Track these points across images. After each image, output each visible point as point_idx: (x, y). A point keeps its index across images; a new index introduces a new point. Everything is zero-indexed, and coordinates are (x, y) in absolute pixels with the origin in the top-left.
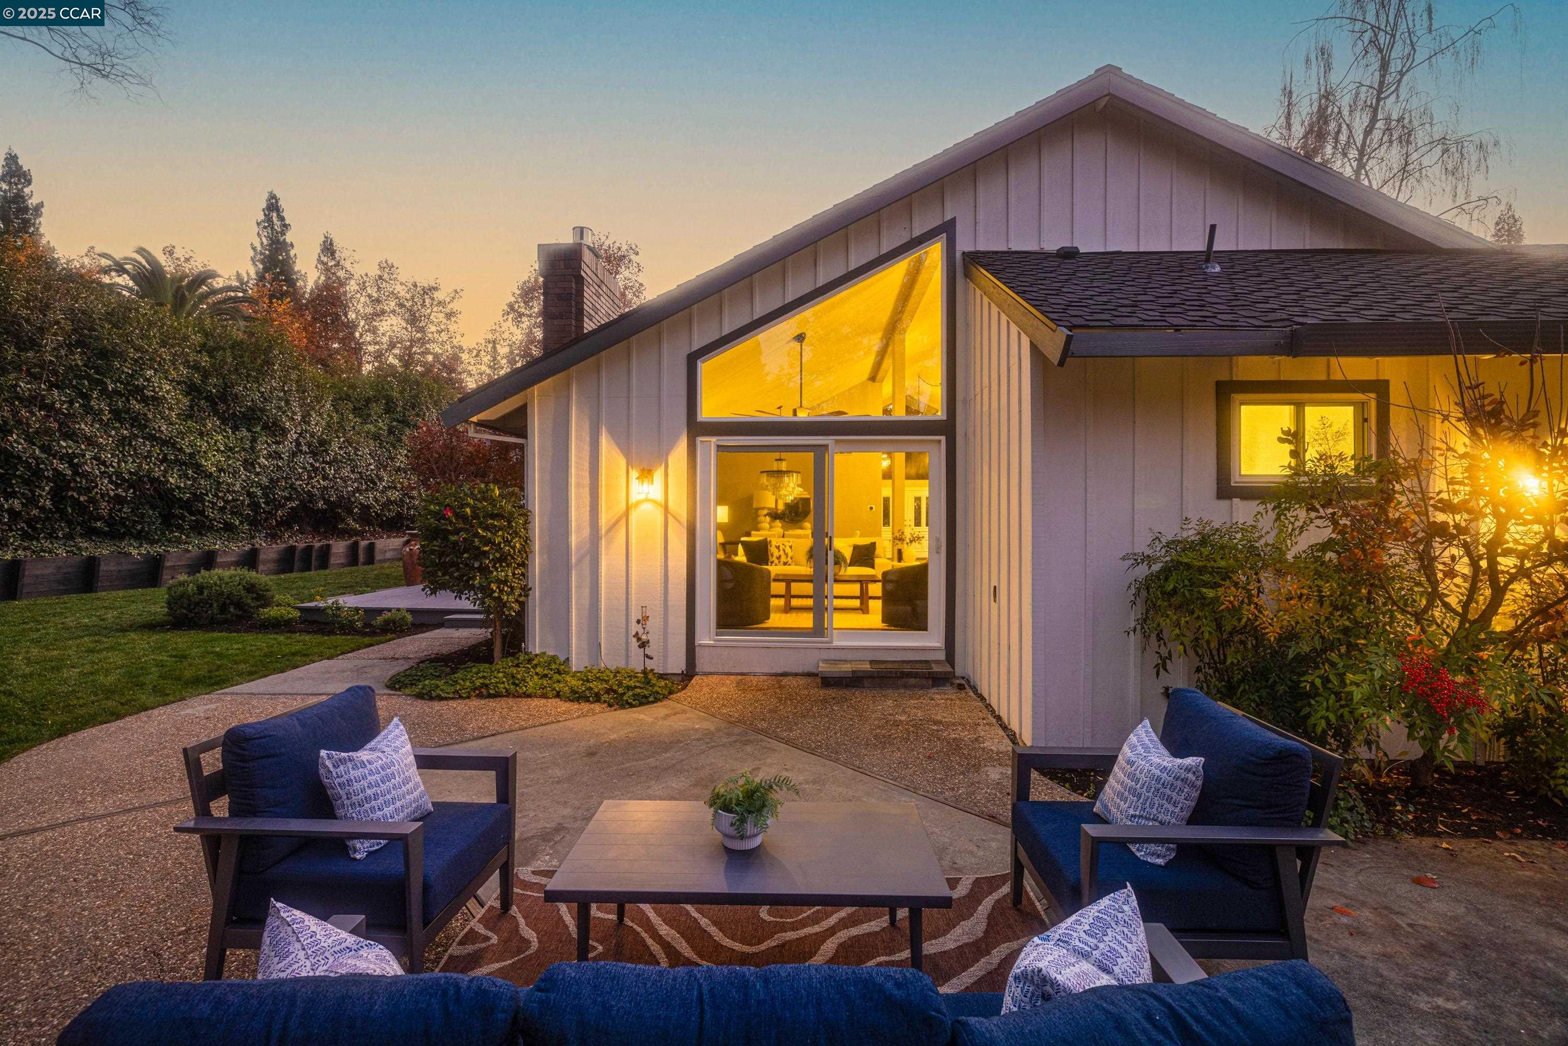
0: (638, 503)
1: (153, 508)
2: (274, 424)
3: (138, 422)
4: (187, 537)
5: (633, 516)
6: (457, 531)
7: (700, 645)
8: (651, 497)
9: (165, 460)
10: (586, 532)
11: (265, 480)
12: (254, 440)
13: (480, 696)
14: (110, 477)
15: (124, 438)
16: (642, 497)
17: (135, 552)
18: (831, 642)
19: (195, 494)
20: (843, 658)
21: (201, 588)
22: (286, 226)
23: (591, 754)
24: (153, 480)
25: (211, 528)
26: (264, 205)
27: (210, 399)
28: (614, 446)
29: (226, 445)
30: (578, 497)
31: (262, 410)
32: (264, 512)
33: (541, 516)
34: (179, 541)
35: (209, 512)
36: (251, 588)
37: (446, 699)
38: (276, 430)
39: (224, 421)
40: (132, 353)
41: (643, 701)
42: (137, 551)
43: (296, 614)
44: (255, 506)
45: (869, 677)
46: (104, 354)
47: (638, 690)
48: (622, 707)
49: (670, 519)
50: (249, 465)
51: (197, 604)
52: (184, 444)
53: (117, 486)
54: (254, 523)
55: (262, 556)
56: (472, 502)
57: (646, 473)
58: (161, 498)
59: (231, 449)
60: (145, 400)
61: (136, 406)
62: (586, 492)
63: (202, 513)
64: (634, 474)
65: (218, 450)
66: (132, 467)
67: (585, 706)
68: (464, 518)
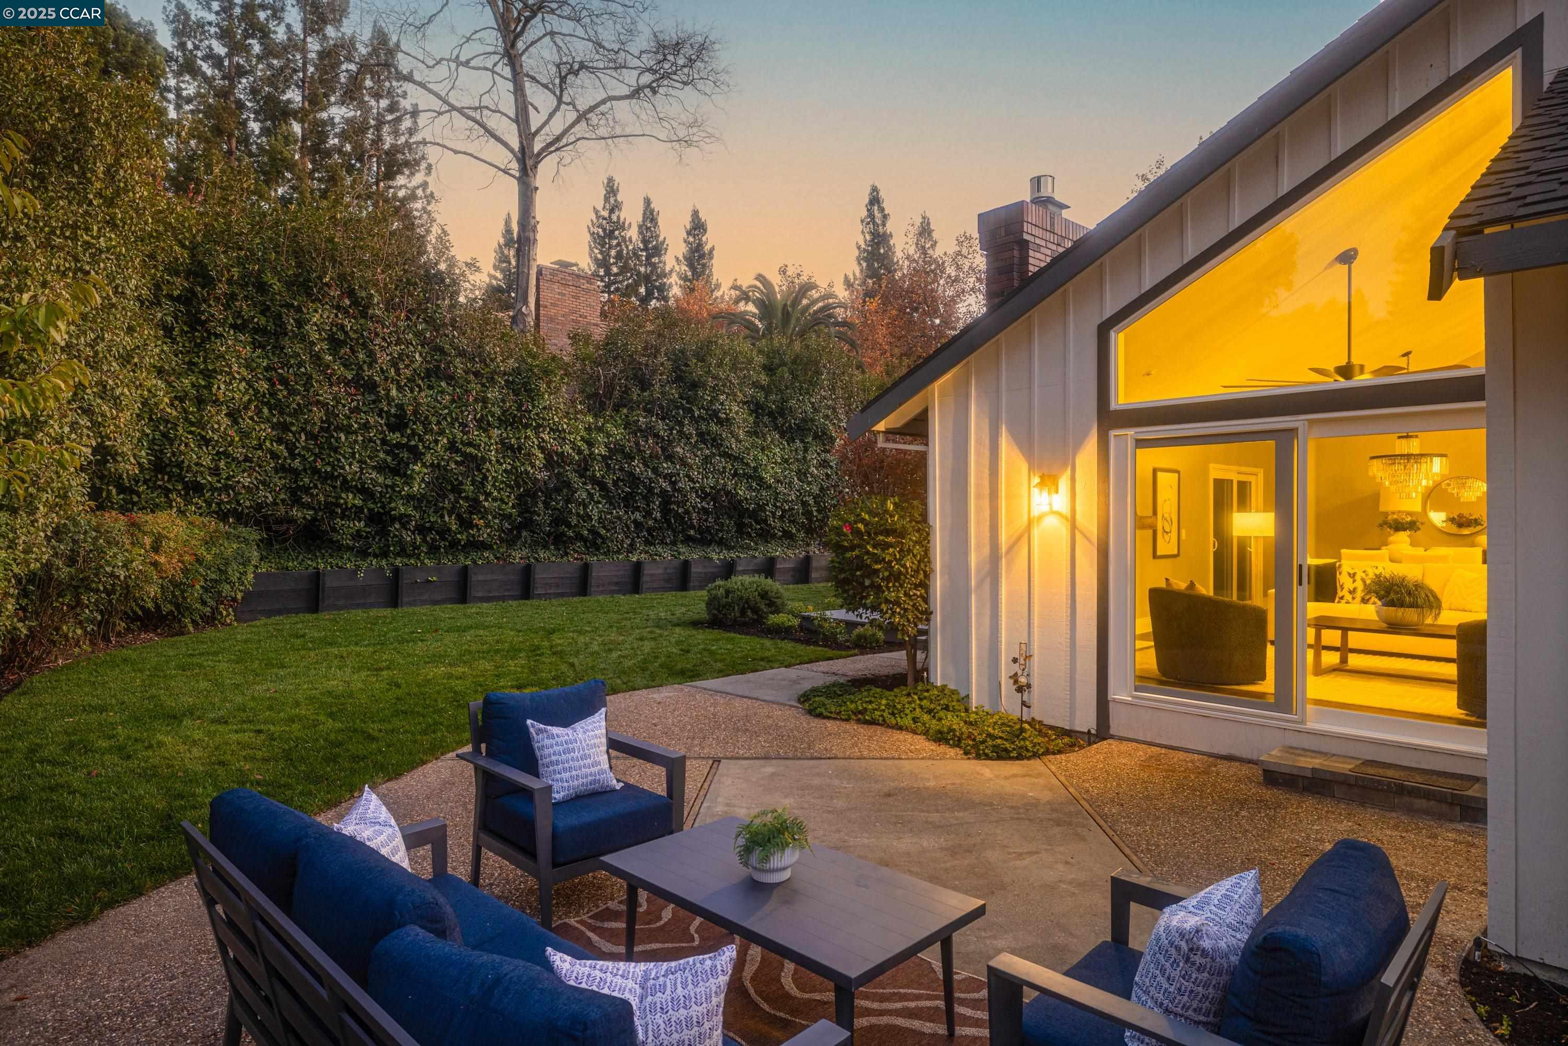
0: (1040, 518)
1: (730, 518)
2: (824, 433)
3: (716, 442)
4: (756, 544)
5: (1036, 532)
6: (852, 548)
7: (1114, 700)
8: (1055, 508)
9: (735, 474)
10: (986, 550)
11: (815, 489)
12: (806, 450)
13: (859, 721)
14: (697, 492)
15: (707, 457)
16: (1046, 508)
17: (715, 557)
18: (1303, 722)
19: (758, 504)
20: (1323, 749)
21: (728, 592)
22: (885, 217)
23: (889, 795)
24: (728, 493)
25: (774, 536)
26: (867, 201)
27: (771, 414)
28: (1015, 448)
29: (782, 458)
30: (979, 510)
31: (812, 420)
32: (818, 520)
33: (942, 529)
34: (749, 548)
35: (771, 521)
36: (764, 595)
37: (828, 718)
38: (824, 438)
39: (782, 436)
40: (711, 382)
41: (1002, 755)
42: (717, 556)
43: (796, 622)
44: (808, 514)
45: (1342, 783)
46: (694, 386)
47: (999, 741)
48: (978, 757)
49: (1078, 536)
50: (802, 475)
51: (724, 607)
52: (749, 459)
53: (703, 499)
54: (810, 531)
55: (814, 564)
56: (867, 517)
57: (1049, 481)
58: (735, 509)
59: (786, 461)
60: (720, 422)
61: (714, 428)
62: (986, 503)
63: (765, 521)
64: (1036, 480)
65: (775, 463)
66: (711, 482)
67: (943, 748)
68: (858, 533)
